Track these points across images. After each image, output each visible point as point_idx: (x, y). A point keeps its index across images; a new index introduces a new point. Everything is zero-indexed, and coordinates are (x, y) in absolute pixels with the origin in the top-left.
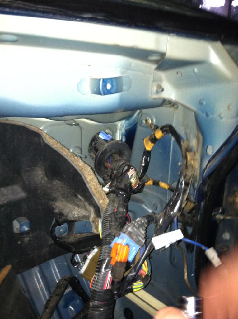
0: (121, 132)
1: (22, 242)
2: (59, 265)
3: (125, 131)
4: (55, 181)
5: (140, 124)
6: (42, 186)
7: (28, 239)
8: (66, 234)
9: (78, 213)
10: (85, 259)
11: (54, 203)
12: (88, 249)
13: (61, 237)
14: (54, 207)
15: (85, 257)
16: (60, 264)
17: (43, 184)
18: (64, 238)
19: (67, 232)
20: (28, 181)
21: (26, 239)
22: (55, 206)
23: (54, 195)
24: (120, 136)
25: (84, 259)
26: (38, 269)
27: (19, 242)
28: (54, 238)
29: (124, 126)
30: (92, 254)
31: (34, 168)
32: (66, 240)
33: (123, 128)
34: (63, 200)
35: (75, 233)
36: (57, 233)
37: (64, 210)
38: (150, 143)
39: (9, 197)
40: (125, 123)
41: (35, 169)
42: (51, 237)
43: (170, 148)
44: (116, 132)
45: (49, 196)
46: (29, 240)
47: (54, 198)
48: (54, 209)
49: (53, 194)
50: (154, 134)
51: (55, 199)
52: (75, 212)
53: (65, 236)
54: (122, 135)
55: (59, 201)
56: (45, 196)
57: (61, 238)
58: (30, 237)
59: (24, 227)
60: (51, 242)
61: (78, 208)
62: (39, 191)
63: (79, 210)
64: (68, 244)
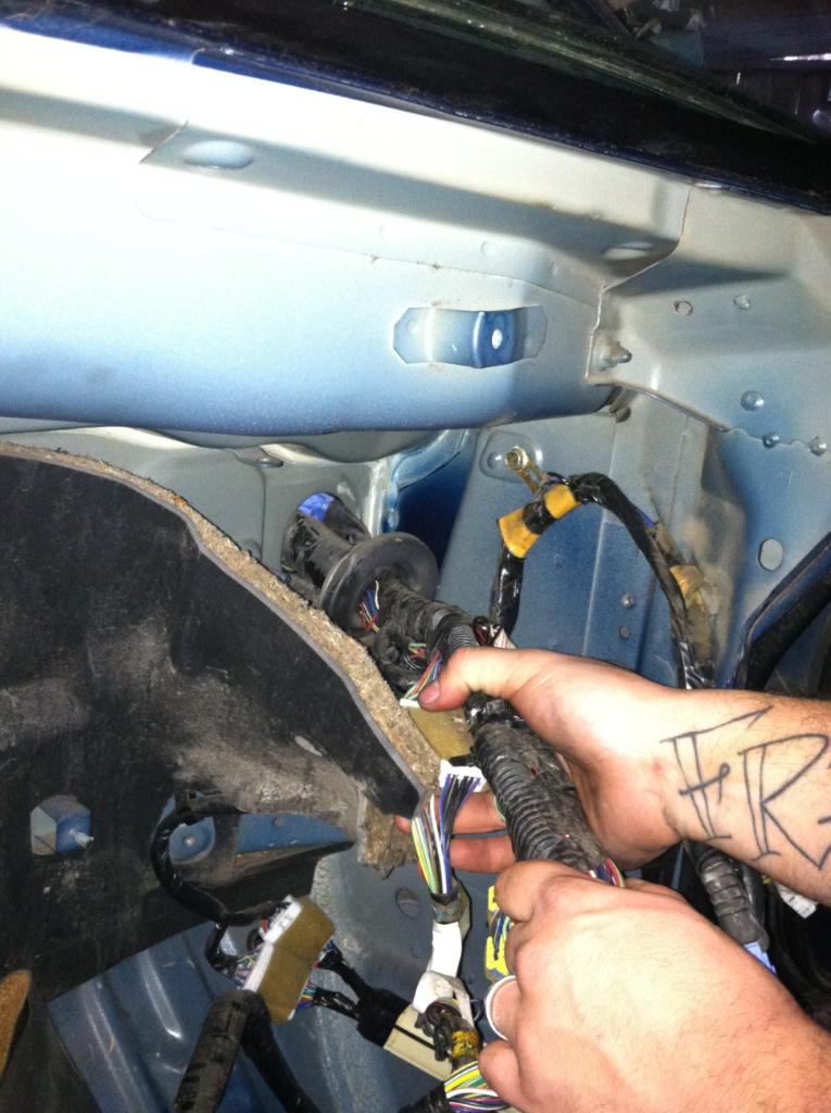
0: (383, 494)
1: (57, 887)
2: (168, 968)
3: (400, 490)
4: (206, 681)
5: (487, 468)
6: (149, 690)
7: (77, 875)
8: (204, 854)
9: (273, 789)
10: (255, 941)
11: (183, 749)
12: (267, 907)
13: (188, 866)
14: (180, 762)
15: (254, 937)
16: (171, 964)
17: (152, 685)
18: (198, 868)
19: (210, 848)
20: (101, 672)
21: (71, 877)
22: (185, 759)
23: (190, 726)
24: (376, 506)
25: (249, 943)
26: (100, 986)
27: (47, 889)
28: (164, 870)
29: (397, 475)
30: (280, 925)
31: (131, 627)
32: (204, 877)
33: (392, 479)
34: (224, 744)
35: (235, 850)
36: (173, 854)
37: (221, 776)
38: (525, 532)
39: (25, 722)
40: (399, 463)
41: (134, 630)
42: (151, 867)
43: (595, 548)
44: (366, 492)
45: (168, 727)
46: (78, 880)
47: (189, 734)
48: (177, 767)
49: (186, 722)
50: (542, 503)
51: (188, 739)
52: (264, 787)
53: (200, 862)
54: (387, 504)
55: (204, 745)
56: (153, 725)
57: (186, 870)
58: (82, 870)
59: (72, 832)
60: (151, 883)
61: (277, 773)
62: (134, 706)
63: (278, 782)
64: (207, 890)
